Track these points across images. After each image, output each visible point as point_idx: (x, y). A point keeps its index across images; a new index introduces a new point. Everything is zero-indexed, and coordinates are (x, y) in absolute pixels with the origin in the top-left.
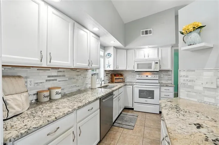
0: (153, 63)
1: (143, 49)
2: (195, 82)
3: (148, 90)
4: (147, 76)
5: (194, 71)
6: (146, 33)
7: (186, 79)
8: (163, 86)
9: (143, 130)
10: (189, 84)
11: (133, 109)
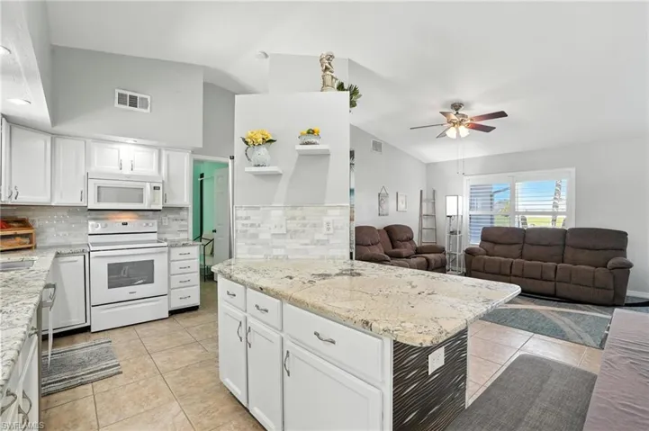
0: (148, 187)
1: (116, 146)
2: (259, 226)
3: (133, 263)
4: (125, 224)
5: (258, 208)
6: (133, 102)
7: (245, 222)
8: (176, 246)
9: (149, 361)
10: (252, 230)
11: (87, 329)
